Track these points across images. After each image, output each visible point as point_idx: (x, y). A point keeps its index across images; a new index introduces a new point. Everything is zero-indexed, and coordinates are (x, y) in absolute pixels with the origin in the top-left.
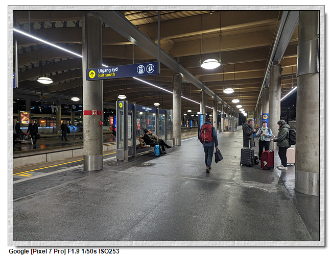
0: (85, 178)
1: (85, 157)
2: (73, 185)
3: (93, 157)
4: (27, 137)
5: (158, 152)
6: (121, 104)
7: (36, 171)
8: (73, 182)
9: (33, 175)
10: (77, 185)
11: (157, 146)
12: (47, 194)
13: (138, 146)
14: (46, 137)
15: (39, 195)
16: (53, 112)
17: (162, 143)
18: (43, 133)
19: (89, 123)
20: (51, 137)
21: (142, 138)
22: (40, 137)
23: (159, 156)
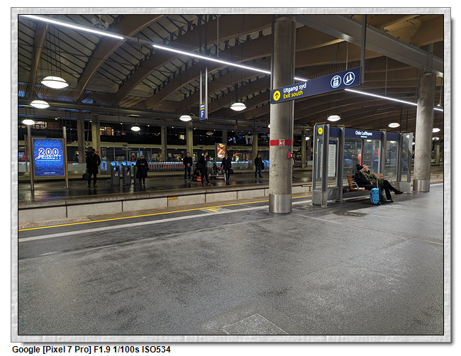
0: (267, 219)
1: (271, 196)
2: (253, 225)
3: (280, 196)
4: (220, 172)
5: (376, 198)
6: (320, 129)
7: (223, 208)
8: (254, 222)
9: (219, 211)
10: (257, 225)
11: (375, 189)
12: (227, 229)
13: (346, 187)
14: (241, 173)
15: (220, 228)
16: (247, 143)
17: (386, 186)
18: (238, 168)
19: (276, 155)
20: (246, 173)
21: (353, 177)
22: (233, 173)
23: (378, 204)
